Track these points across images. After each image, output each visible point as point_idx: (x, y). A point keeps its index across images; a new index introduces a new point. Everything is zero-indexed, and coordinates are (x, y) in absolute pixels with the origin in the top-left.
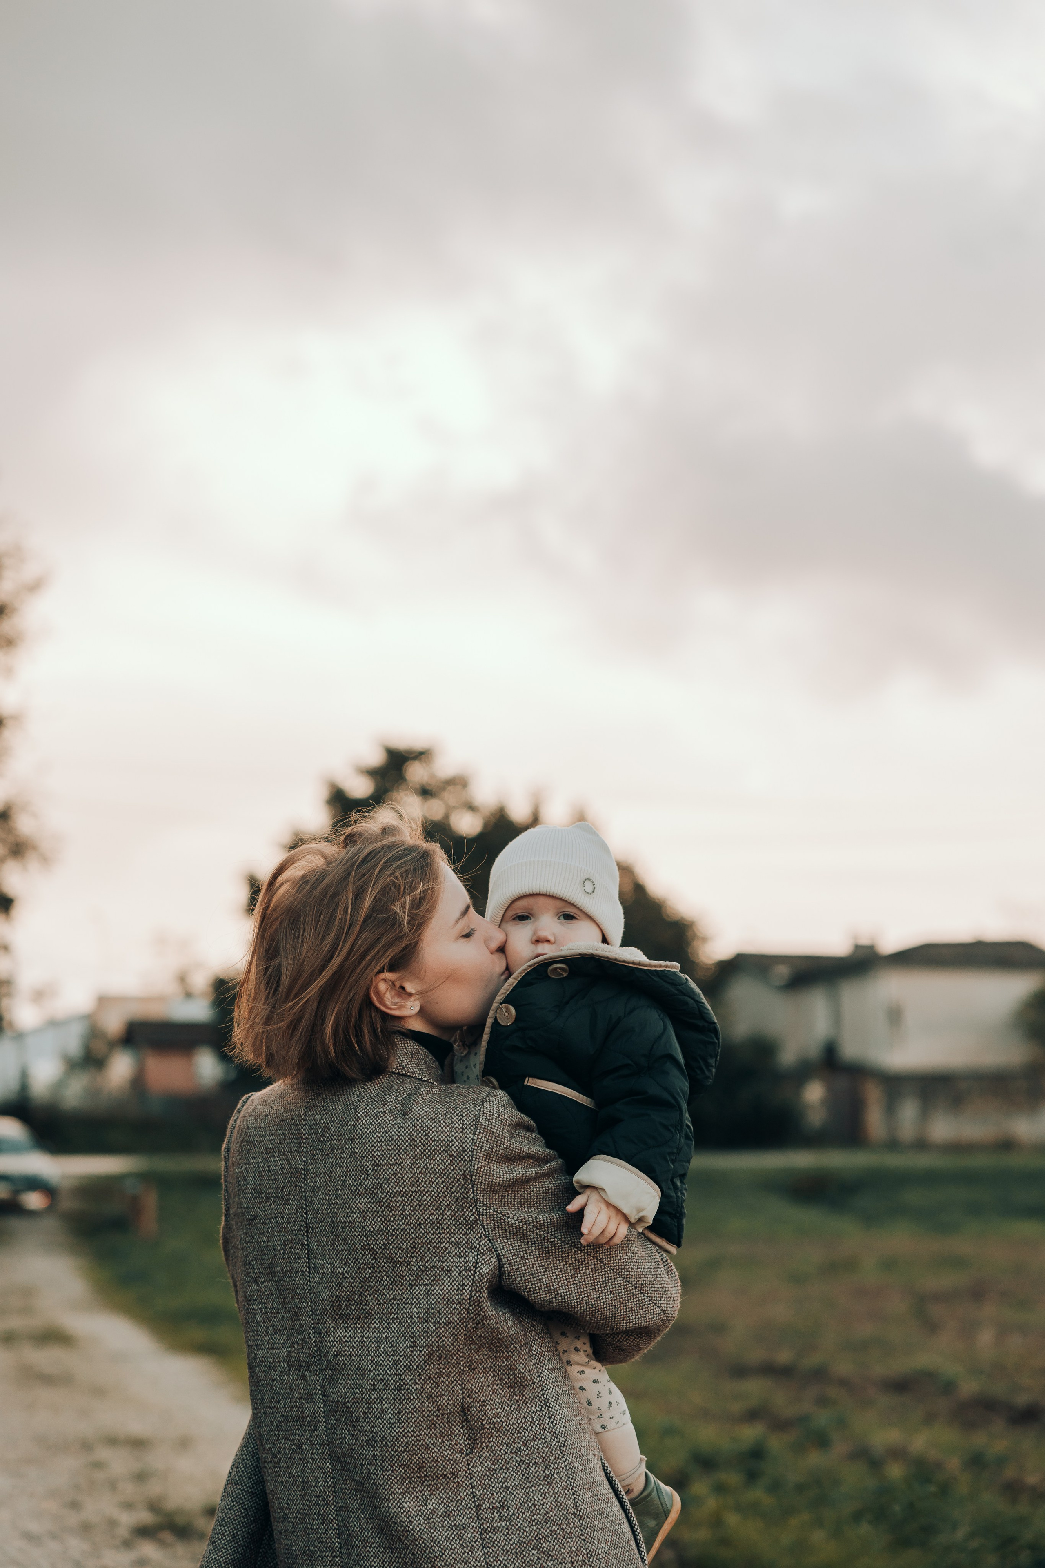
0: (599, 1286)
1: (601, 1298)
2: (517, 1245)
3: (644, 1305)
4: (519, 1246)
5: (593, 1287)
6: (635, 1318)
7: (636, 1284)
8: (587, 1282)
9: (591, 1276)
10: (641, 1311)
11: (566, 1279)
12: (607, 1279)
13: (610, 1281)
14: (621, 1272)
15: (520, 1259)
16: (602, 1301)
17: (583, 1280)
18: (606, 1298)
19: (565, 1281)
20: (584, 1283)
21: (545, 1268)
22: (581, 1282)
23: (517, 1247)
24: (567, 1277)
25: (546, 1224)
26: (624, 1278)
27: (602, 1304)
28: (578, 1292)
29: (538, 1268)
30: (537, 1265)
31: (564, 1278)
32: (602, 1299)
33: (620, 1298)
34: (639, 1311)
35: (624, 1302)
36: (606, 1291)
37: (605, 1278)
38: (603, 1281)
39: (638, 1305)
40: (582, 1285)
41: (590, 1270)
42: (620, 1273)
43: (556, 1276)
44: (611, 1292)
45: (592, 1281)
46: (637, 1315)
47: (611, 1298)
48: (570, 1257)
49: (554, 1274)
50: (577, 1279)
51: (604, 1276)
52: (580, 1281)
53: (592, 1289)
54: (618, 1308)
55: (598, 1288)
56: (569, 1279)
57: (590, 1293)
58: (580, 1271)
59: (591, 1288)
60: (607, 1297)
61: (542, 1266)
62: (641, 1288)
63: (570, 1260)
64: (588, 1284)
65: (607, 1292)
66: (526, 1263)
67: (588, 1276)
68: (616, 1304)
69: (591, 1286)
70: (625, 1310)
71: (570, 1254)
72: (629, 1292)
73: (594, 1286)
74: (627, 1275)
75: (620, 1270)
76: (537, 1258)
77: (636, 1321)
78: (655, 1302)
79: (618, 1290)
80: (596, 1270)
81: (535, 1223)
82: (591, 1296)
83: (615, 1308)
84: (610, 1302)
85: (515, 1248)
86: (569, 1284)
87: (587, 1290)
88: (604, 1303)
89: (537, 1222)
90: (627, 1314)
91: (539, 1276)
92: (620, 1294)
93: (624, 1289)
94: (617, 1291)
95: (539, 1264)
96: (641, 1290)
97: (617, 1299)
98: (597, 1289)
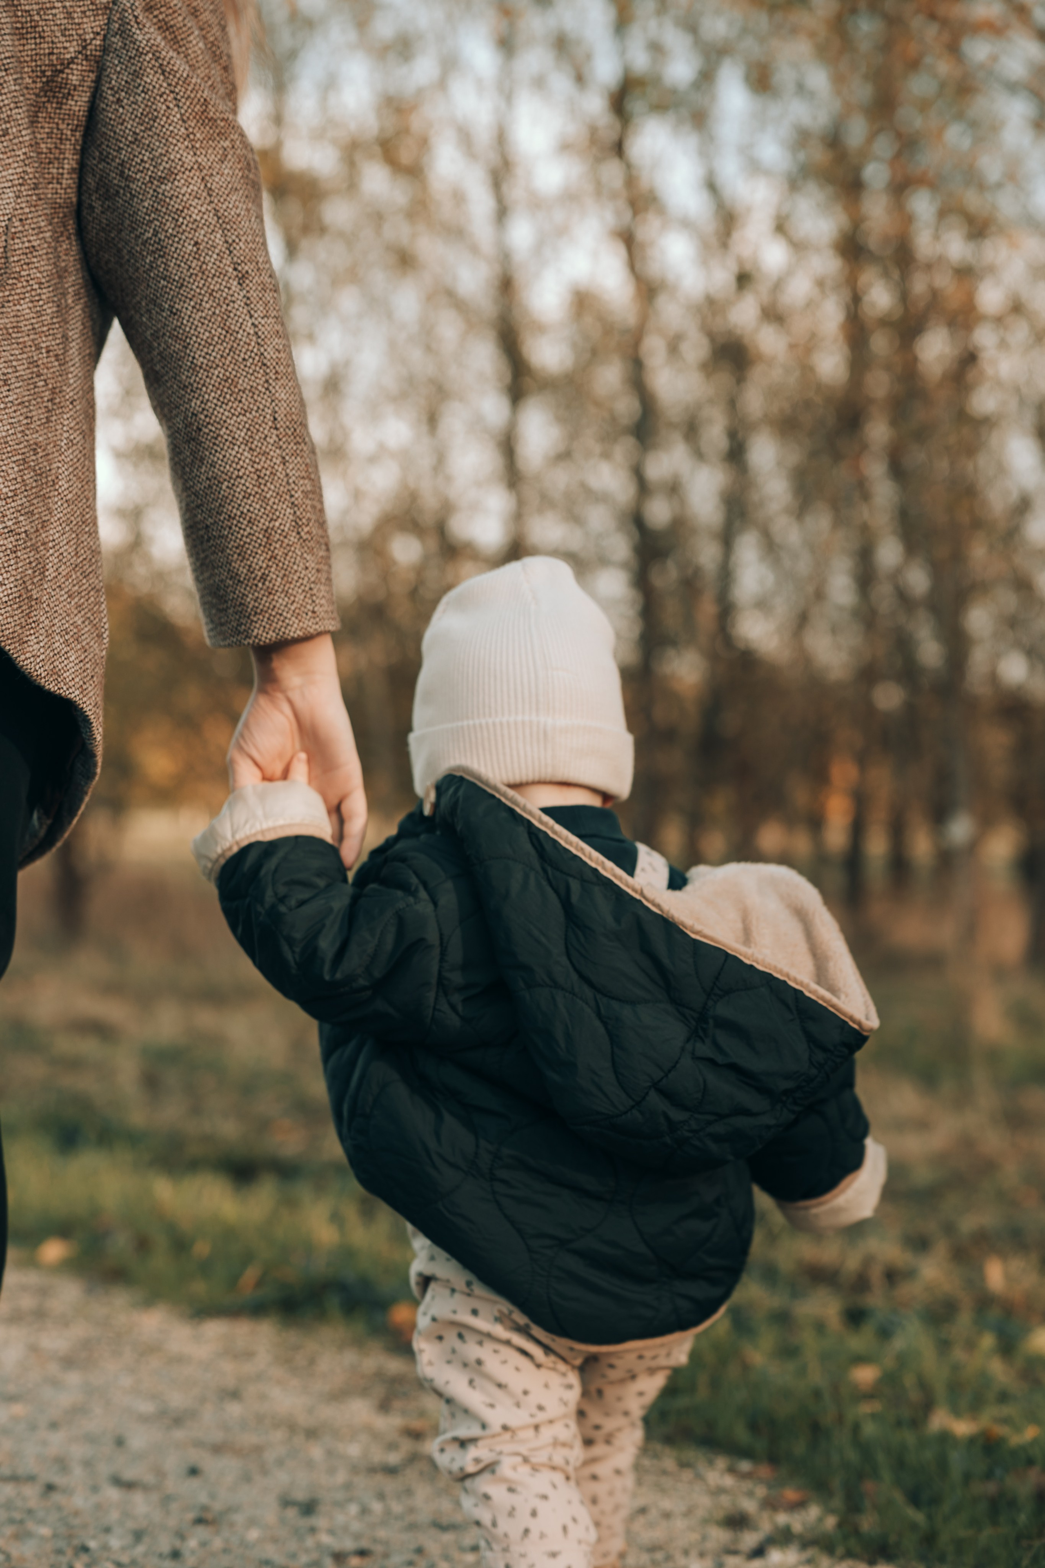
0: (185, 222)
1: (177, 239)
2: (125, 78)
3: (234, 302)
4: (126, 82)
5: (176, 217)
6: (209, 309)
7: (239, 264)
8: (172, 203)
9: (185, 199)
10: (225, 306)
11: (150, 177)
12: (203, 221)
13: (205, 228)
14: (228, 230)
15: (115, 100)
16: (175, 245)
17: (169, 195)
18: (183, 246)
19: (147, 178)
20: (168, 200)
21: (136, 139)
22: (166, 197)
23: (123, 83)
24: (154, 175)
25: (178, 75)
26: (226, 242)
27: (173, 249)
28: (153, 206)
29: (127, 131)
30: (129, 127)
31: (150, 173)
32: (178, 243)
33: (204, 263)
34: (221, 303)
35: (207, 273)
36: (190, 236)
37: (202, 218)
38: (196, 220)
39: (224, 295)
40: (165, 201)
41: (189, 191)
42: (226, 232)
43: (142, 161)
44: (196, 243)
45: (181, 208)
46: (215, 308)
47: (191, 251)
48: (176, 148)
49: (141, 156)
50: (163, 187)
51: (201, 214)
52: (166, 193)
53: (173, 218)
54: (192, 274)
55: (182, 223)
56: (154, 178)
57: (167, 220)
58: (175, 179)
59: (172, 215)
60: (186, 244)
61: (134, 133)
62: (243, 276)
63: (174, 153)
64: (173, 206)
65: (192, 239)
66: (117, 111)
67: (180, 196)
68: (193, 265)
69: (175, 213)
70: (201, 285)
71: (179, 144)
72: (222, 266)
73: (179, 216)
74: (234, 241)
75: (228, 227)
76: (136, 116)
77: (207, 315)
78: (252, 312)
79: (209, 249)
80: (196, 197)
81: (165, 63)
82: (165, 225)
83: (188, 270)
84: (186, 256)
85: (119, 80)
86: (149, 185)
87: (165, 214)
88: (176, 249)
89: (169, 63)
90: (200, 294)
91: (121, 142)
92: (208, 258)
93: (218, 255)
94: (206, 251)
95: (132, 126)
96: (242, 278)
97: (198, 260)
98: (179, 223)
